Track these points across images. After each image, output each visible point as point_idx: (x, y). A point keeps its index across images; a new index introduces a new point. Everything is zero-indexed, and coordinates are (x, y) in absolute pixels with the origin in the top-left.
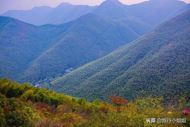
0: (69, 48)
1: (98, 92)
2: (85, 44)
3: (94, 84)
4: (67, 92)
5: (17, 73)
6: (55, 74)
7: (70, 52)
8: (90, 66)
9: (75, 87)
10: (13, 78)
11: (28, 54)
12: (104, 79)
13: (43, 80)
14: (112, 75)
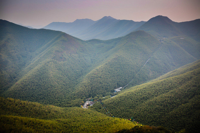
0: (119, 66)
1: (159, 119)
2: (135, 63)
3: (152, 109)
4: (122, 114)
5: (68, 88)
6: (105, 93)
7: (120, 70)
8: (145, 88)
9: (130, 110)
10: (64, 93)
11: (77, 69)
12: (164, 105)
13: (93, 97)
14: (173, 102)
